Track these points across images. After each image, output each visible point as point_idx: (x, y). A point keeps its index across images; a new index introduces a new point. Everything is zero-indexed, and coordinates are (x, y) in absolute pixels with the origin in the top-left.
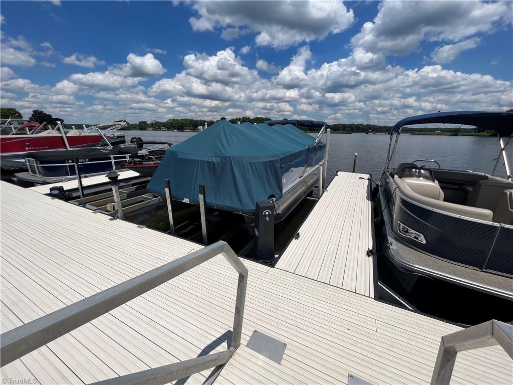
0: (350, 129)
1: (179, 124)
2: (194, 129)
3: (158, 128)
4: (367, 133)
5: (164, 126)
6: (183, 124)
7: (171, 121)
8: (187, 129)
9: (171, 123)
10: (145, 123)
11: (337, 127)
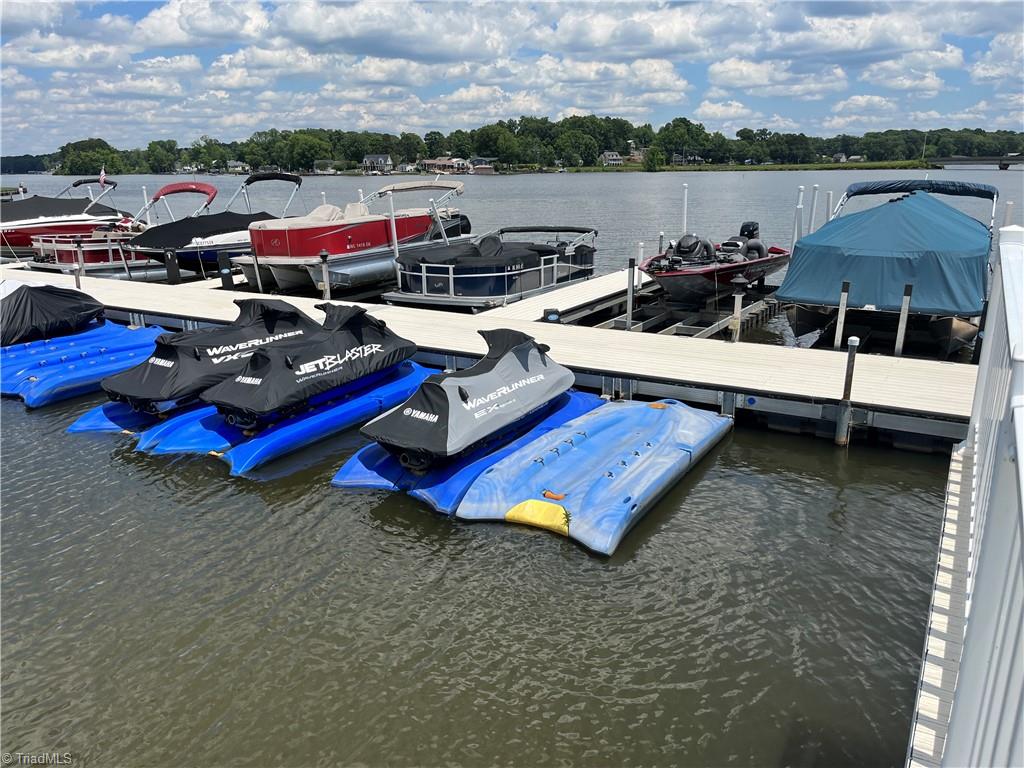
0: (933, 149)
1: (297, 150)
2: (349, 168)
3: (218, 166)
4: (1004, 167)
5: (241, 158)
6: (312, 147)
7: (262, 139)
8: (324, 167)
9: (267, 147)
10: (169, 147)
11: (881, 145)
